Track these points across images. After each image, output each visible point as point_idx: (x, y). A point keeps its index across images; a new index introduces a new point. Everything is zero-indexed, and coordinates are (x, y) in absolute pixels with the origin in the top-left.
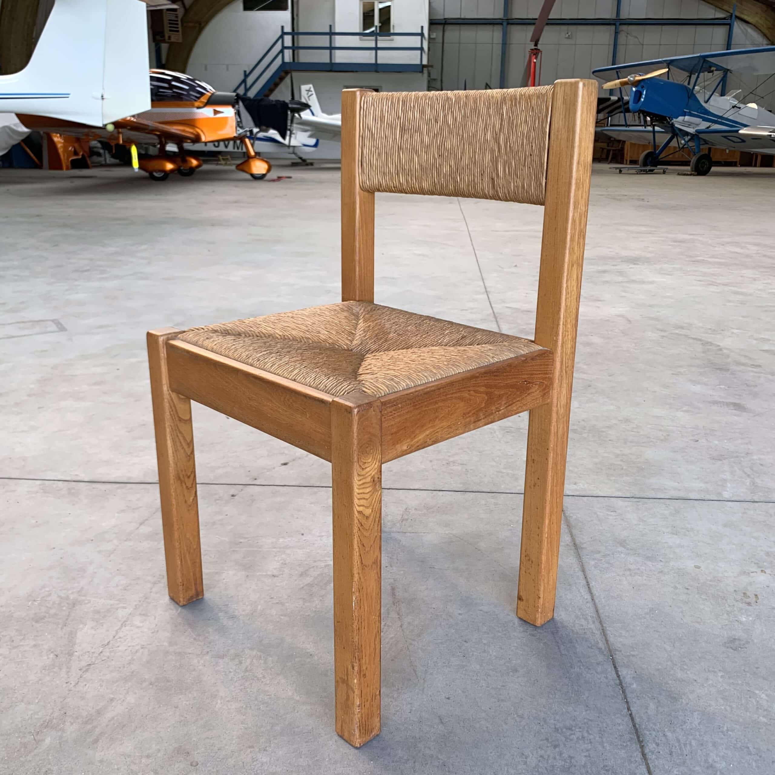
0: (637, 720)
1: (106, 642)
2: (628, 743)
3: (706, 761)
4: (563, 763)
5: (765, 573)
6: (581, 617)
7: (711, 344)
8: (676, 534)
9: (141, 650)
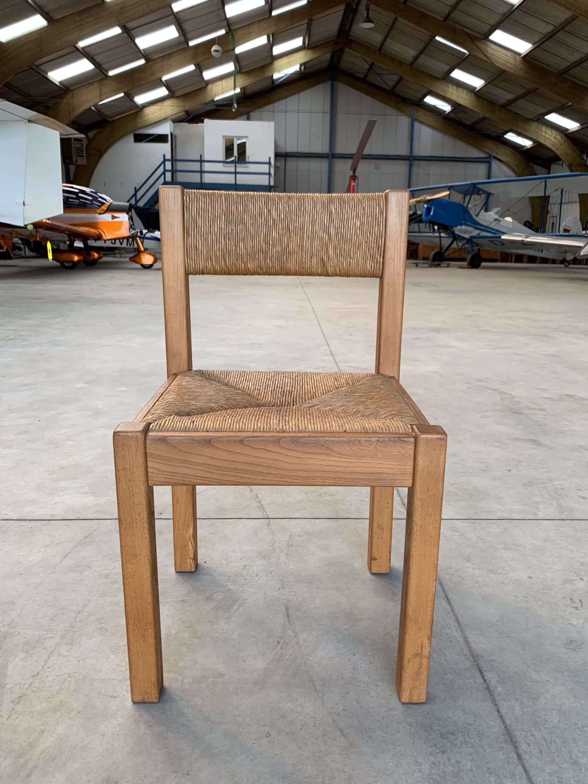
0: (508, 722)
1: (36, 673)
2: (504, 745)
3: (571, 758)
4: (452, 768)
5: (583, 580)
6: (446, 626)
7: (506, 393)
8: (509, 550)
9: (69, 679)
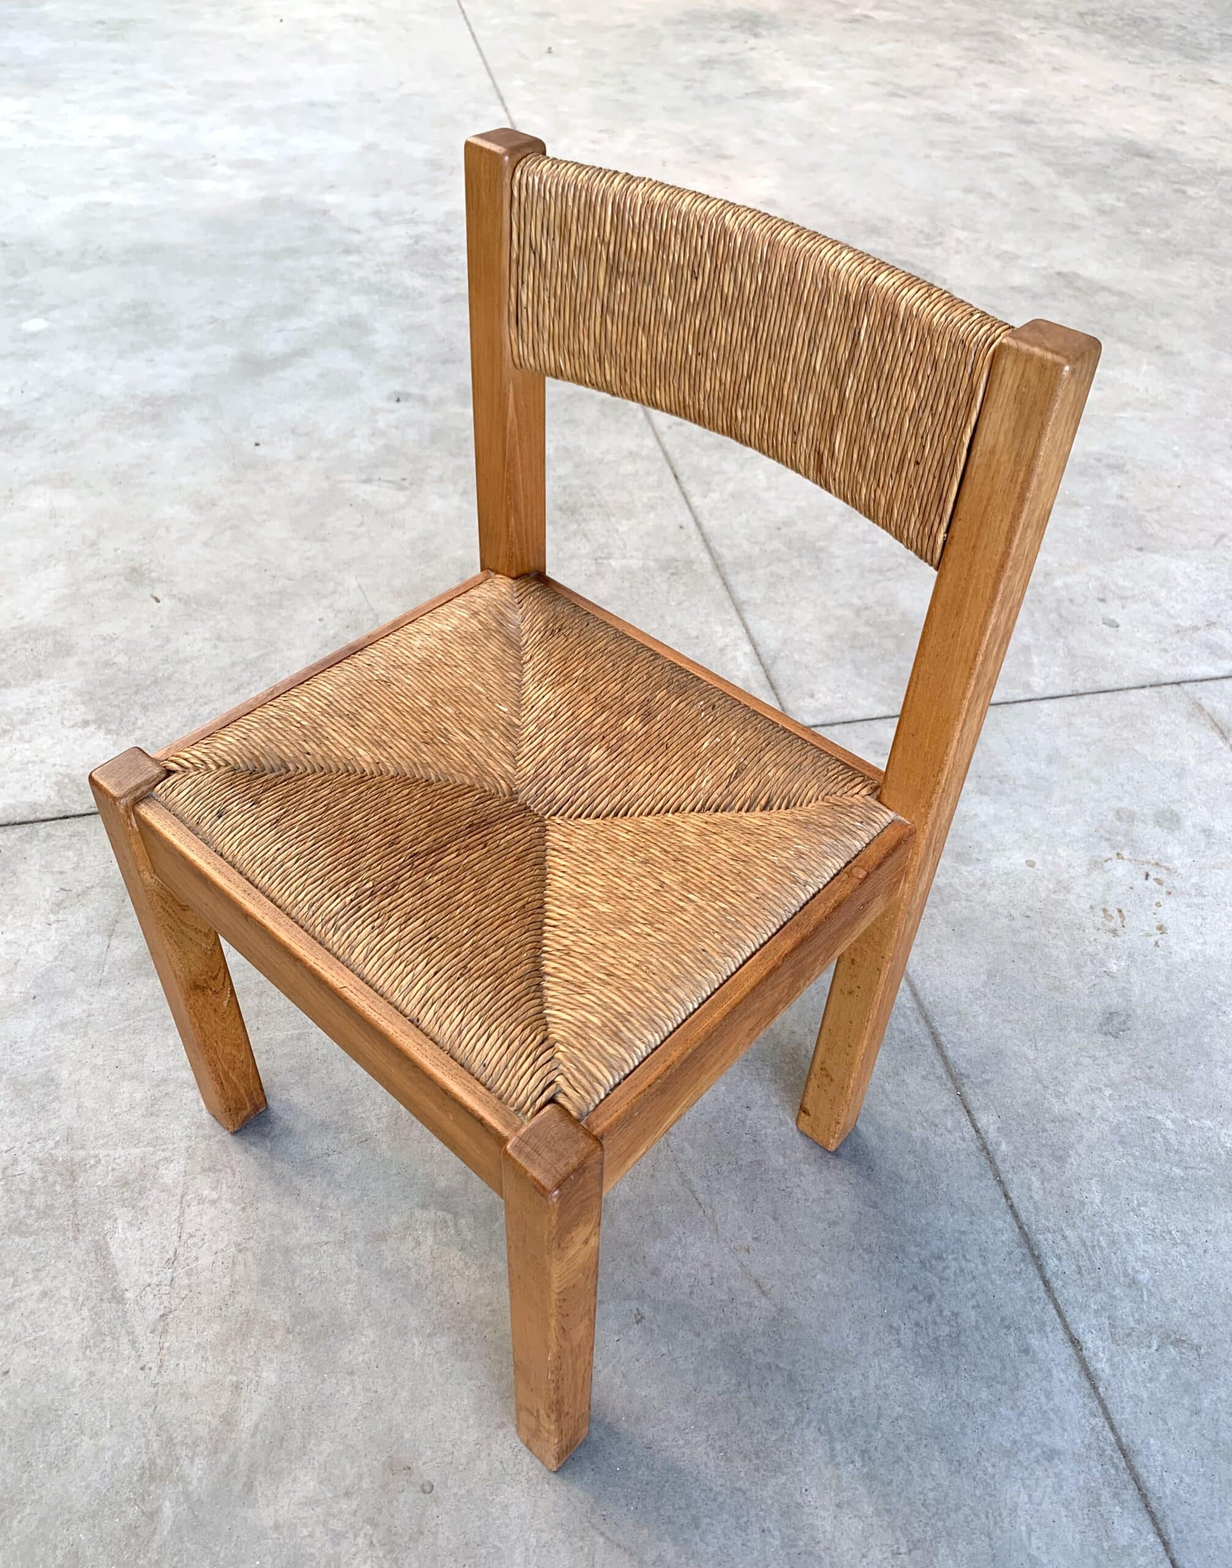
0: (1023, 1216)
2: (1022, 1266)
3: (1126, 1275)
4: (948, 1329)
